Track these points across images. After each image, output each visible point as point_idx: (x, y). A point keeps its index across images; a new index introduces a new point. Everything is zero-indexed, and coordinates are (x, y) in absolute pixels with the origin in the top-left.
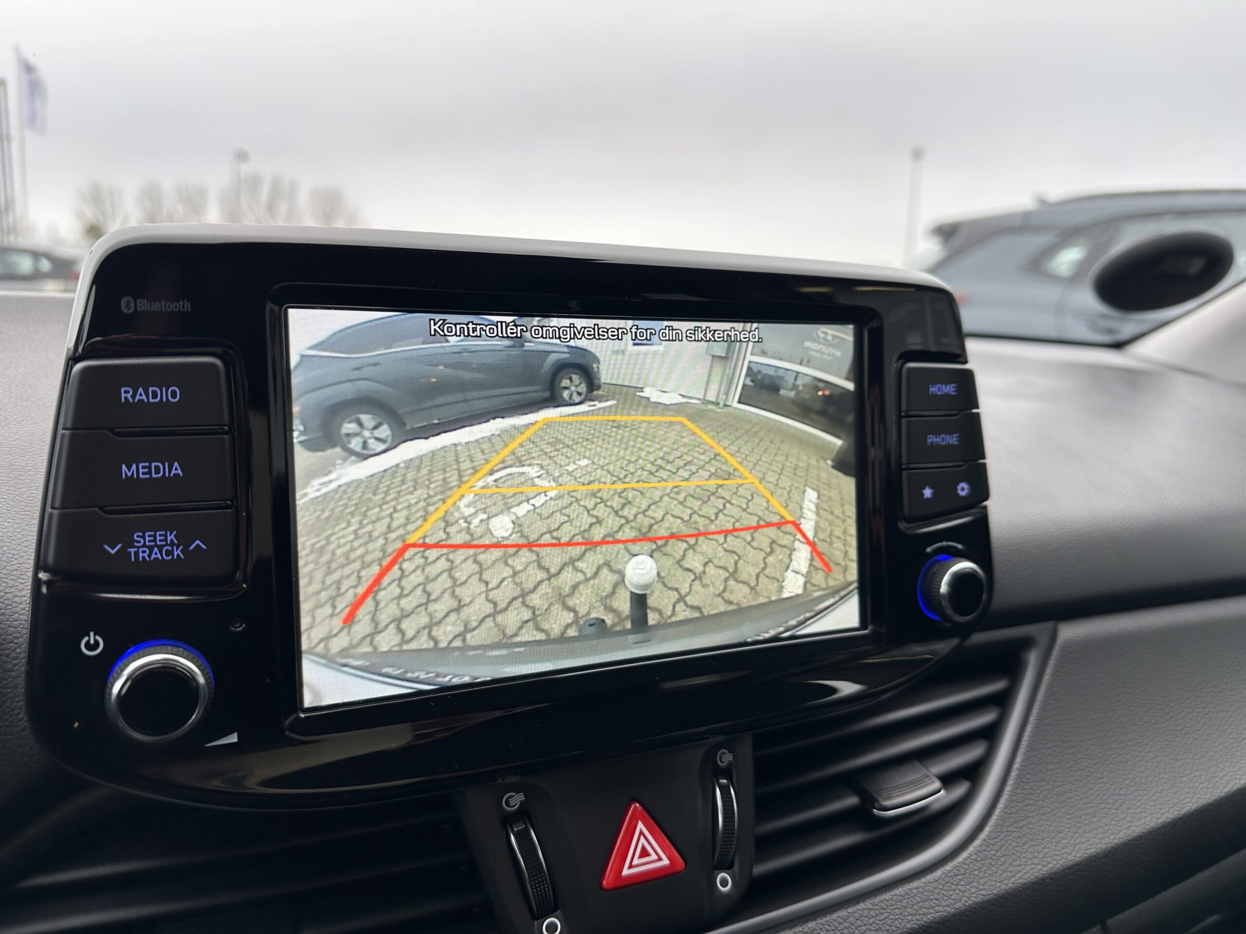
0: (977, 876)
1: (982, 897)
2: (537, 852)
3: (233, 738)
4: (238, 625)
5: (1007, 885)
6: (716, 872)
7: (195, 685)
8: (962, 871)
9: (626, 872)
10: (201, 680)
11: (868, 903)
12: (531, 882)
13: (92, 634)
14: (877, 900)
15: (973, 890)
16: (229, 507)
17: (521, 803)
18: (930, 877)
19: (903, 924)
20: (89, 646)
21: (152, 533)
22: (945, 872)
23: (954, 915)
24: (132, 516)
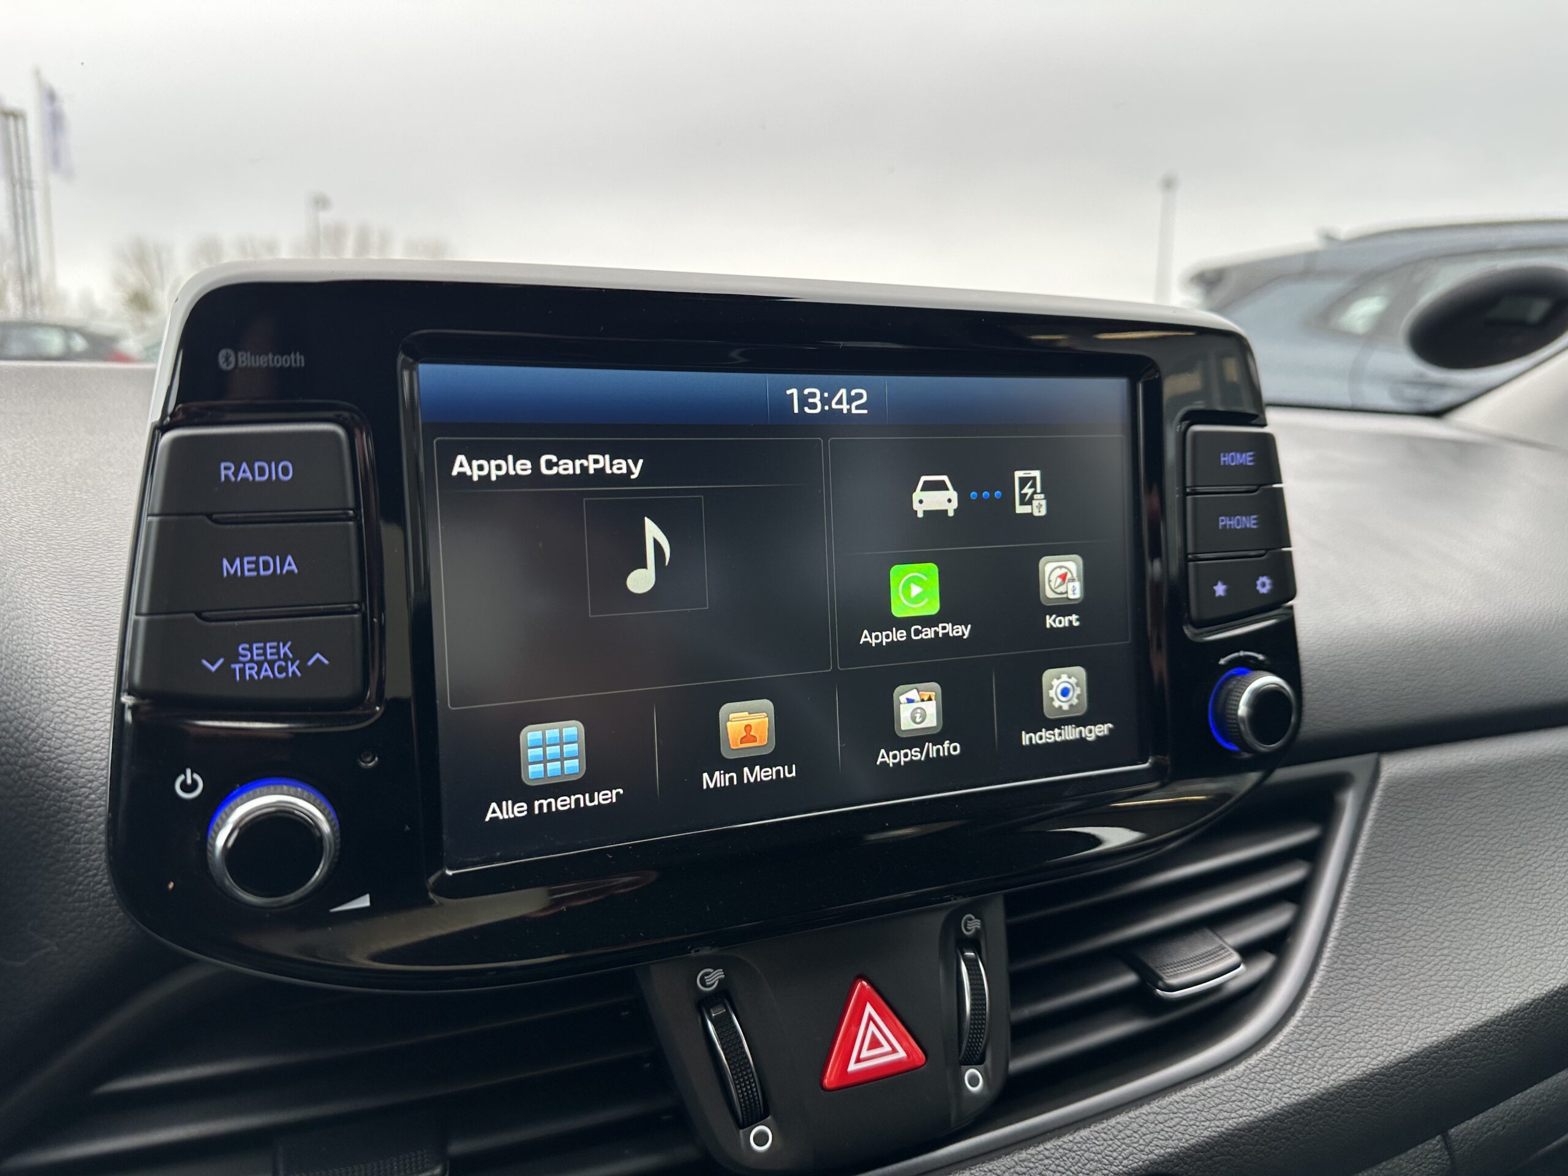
0: (1290, 1071)
1: (1297, 1098)
2: (741, 1042)
3: (364, 902)
4: (369, 759)
5: (1328, 1083)
6: (963, 1067)
7: (318, 834)
8: (1270, 1066)
9: (852, 1067)
10: (326, 827)
11: (1154, 1106)
12: (734, 1080)
13: (189, 771)
14: (1165, 1101)
15: (1285, 1089)
16: (354, 612)
17: (720, 980)
18: (1230, 1073)
19: (1198, 1132)
20: (185, 788)
21: (262, 645)
22: (1250, 1067)
23: (1262, 1121)
24: (236, 623)
